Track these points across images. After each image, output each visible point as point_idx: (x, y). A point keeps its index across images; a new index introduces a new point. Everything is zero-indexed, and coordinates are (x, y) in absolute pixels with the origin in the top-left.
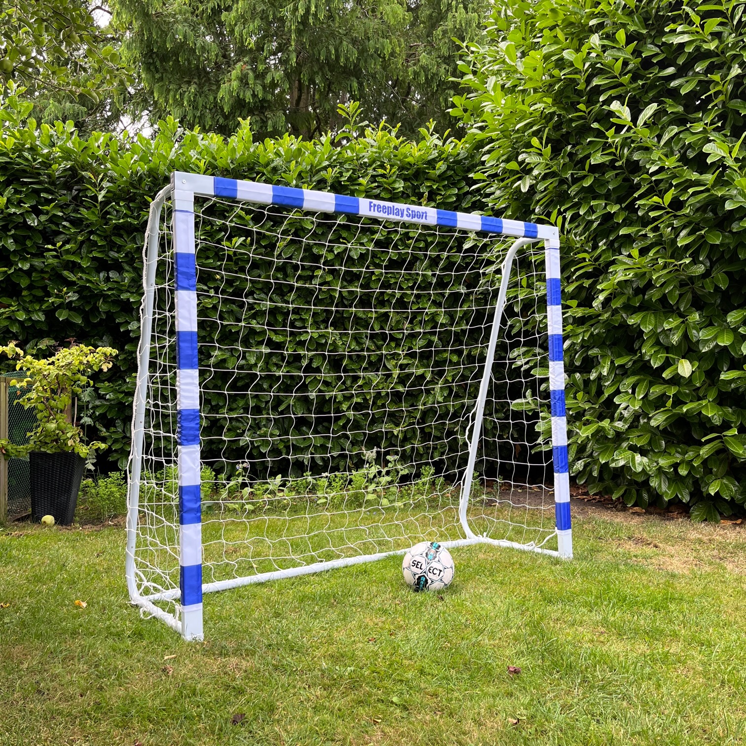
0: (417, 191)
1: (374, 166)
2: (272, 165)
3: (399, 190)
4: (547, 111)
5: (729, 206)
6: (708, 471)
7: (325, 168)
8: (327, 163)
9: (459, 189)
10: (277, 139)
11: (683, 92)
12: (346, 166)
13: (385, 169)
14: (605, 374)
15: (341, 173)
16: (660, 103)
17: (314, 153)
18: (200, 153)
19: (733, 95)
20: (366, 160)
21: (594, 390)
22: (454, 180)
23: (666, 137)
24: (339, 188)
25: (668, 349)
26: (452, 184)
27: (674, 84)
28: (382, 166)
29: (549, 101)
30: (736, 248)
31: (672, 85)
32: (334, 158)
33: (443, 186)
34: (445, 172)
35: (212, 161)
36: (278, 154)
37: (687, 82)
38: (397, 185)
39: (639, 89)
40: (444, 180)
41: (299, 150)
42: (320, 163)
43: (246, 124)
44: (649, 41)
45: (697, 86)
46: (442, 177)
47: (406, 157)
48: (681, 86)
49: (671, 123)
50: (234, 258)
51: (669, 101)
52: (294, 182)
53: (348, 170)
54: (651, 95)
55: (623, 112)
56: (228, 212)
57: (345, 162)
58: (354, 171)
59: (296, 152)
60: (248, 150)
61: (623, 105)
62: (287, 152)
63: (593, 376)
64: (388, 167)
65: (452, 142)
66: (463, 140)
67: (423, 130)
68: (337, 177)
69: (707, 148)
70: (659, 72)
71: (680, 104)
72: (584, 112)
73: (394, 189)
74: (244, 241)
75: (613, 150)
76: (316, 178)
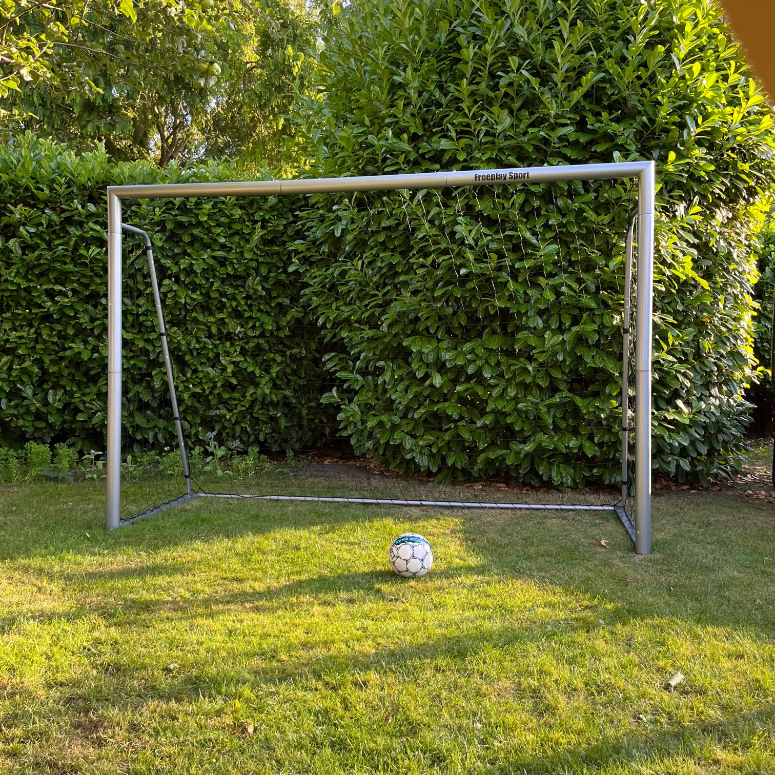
0: (252, 218)
3: (236, 216)
6: (450, 450)
9: (286, 220)
21: (380, 389)
22: (282, 211)
25: (428, 365)
26: (281, 215)
33: (274, 216)
34: (275, 204)
38: (234, 212)
40: (274, 210)
41: (151, 174)
43: (102, 146)
44: (425, 139)
46: (272, 208)
50: (90, 265)
63: (380, 381)
69: (457, 228)
73: (232, 215)
74: (100, 251)
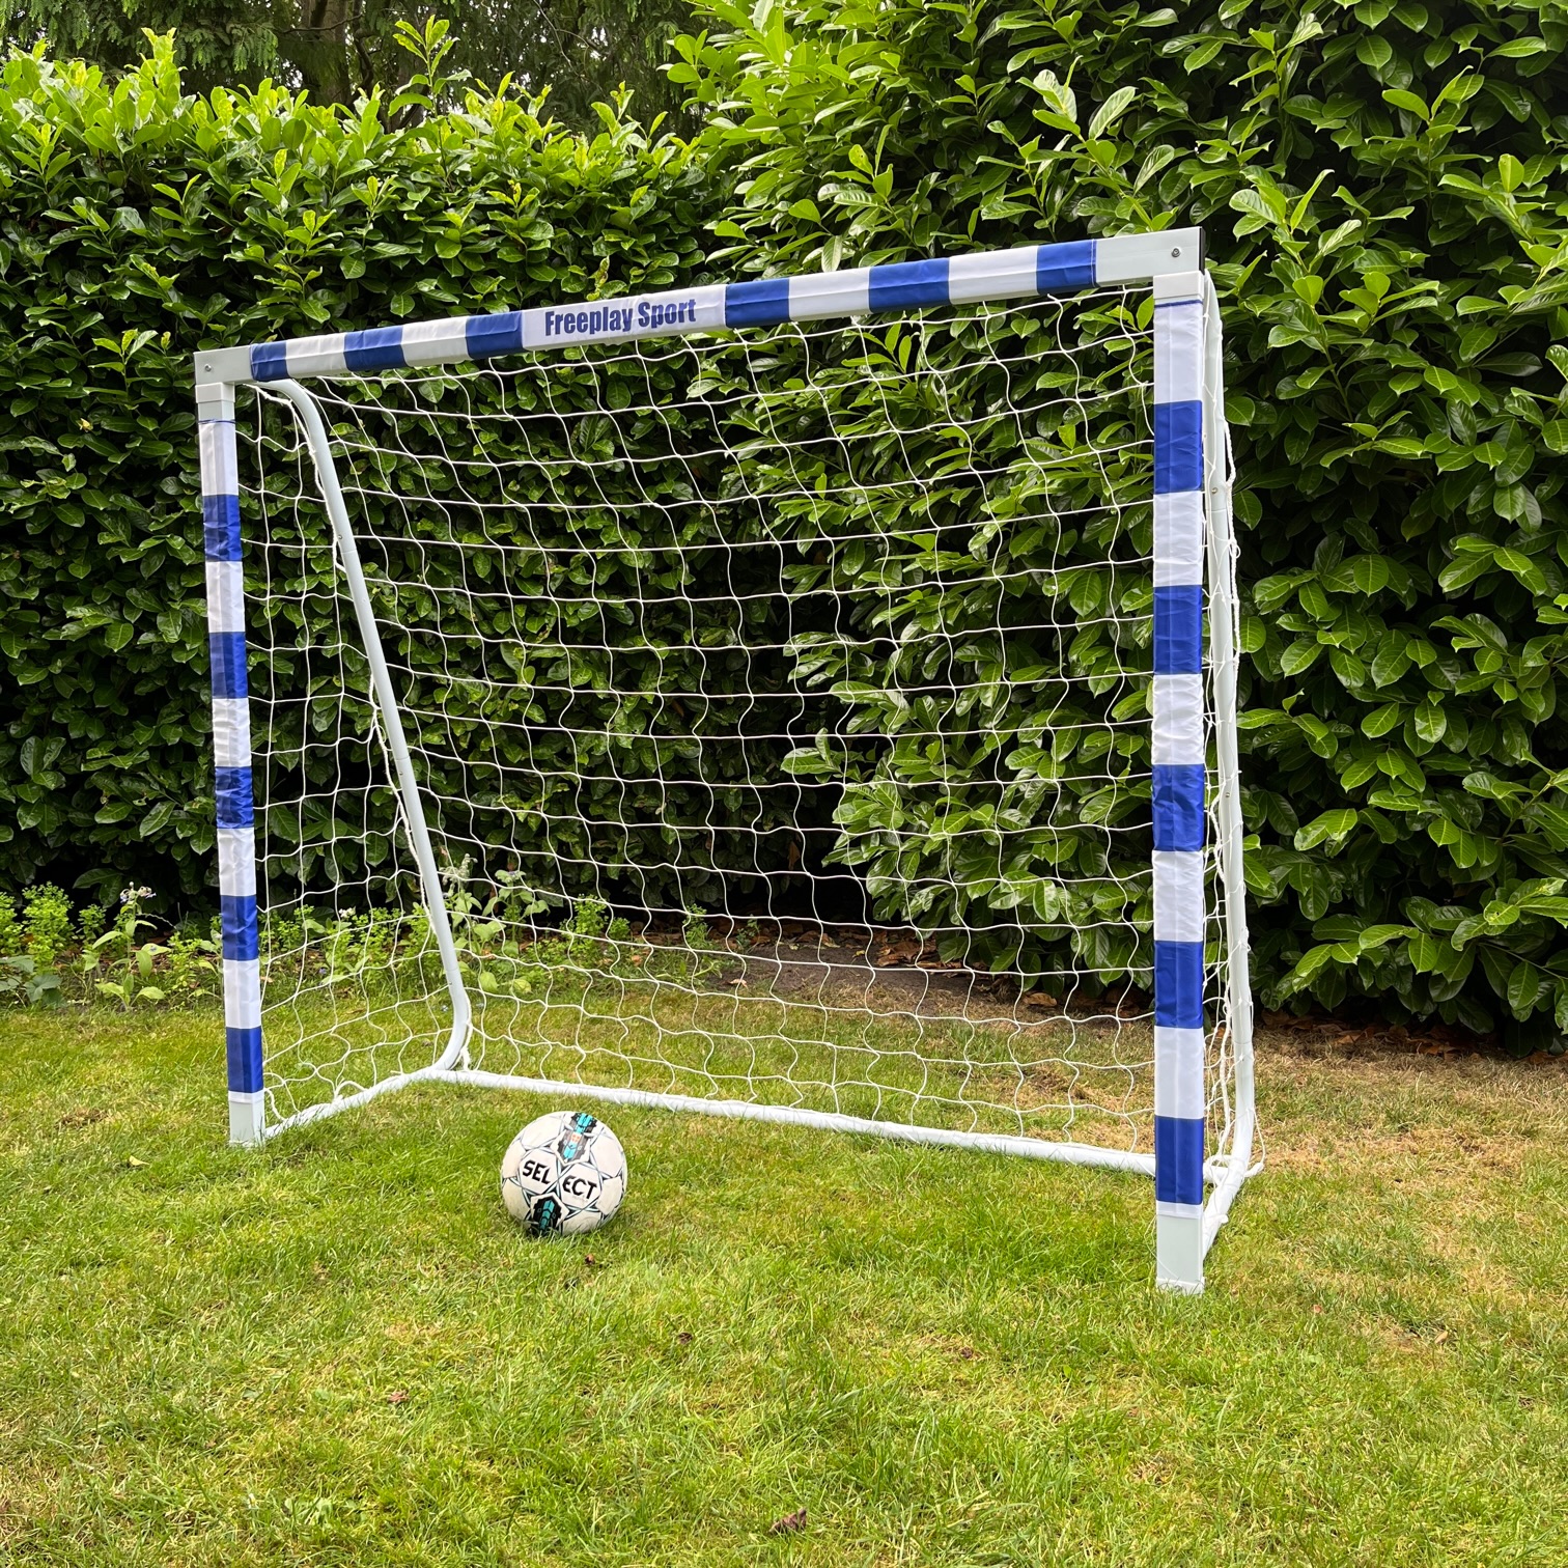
0: (585, 252)
1: (484, 182)
2: (229, 156)
3: (542, 246)
4: (888, 85)
5: (1276, 340)
7: (363, 176)
8: (368, 164)
9: (682, 257)
10: (243, 92)
11: (1190, 67)
12: (416, 177)
13: (510, 192)
14: (989, 703)
15: (402, 193)
16: (1142, 88)
17: (335, 137)
18: (43, 107)
19: (1297, 87)
20: (466, 168)
22: (672, 234)
23: (1148, 171)
24: (398, 228)
25: (1126, 654)
26: (667, 243)
27: (1171, 47)
28: (504, 186)
29: (894, 60)
30: (1281, 438)
31: (1165, 49)
32: (388, 153)
33: (647, 247)
34: (650, 213)
35: (72, 130)
36: (243, 129)
37: (1197, 45)
38: (536, 235)
39: (1095, 52)
40: (648, 231)
41: (299, 126)
42: (350, 160)
43: (163, 45)
45: (1218, 57)
46: (643, 225)
47: (562, 169)
48: (1183, 53)
49: (1159, 139)
50: (128, 381)
51: (1159, 86)
52: (284, 203)
53: (419, 187)
54: (1119, 68)
55: (1059, 99)
56: (112, 263)
57: (415, 167)
58: (436, 191)
59: (292, 131)
60: (169, 113)
61: (1062, 83)
62: (268, 125)
63: (962, 706)
64: (518, 187)
65: (670, 143)
66: (695, 141)
67: (601, 108)
68: (394, 203)
69: (1240, 200)
70: (1139, 17)
71: (1179, 97)
72: (971, 96)
73: (531, 243)
74: (156, 339)
75: (1032, 191)
76: (340, 199)
